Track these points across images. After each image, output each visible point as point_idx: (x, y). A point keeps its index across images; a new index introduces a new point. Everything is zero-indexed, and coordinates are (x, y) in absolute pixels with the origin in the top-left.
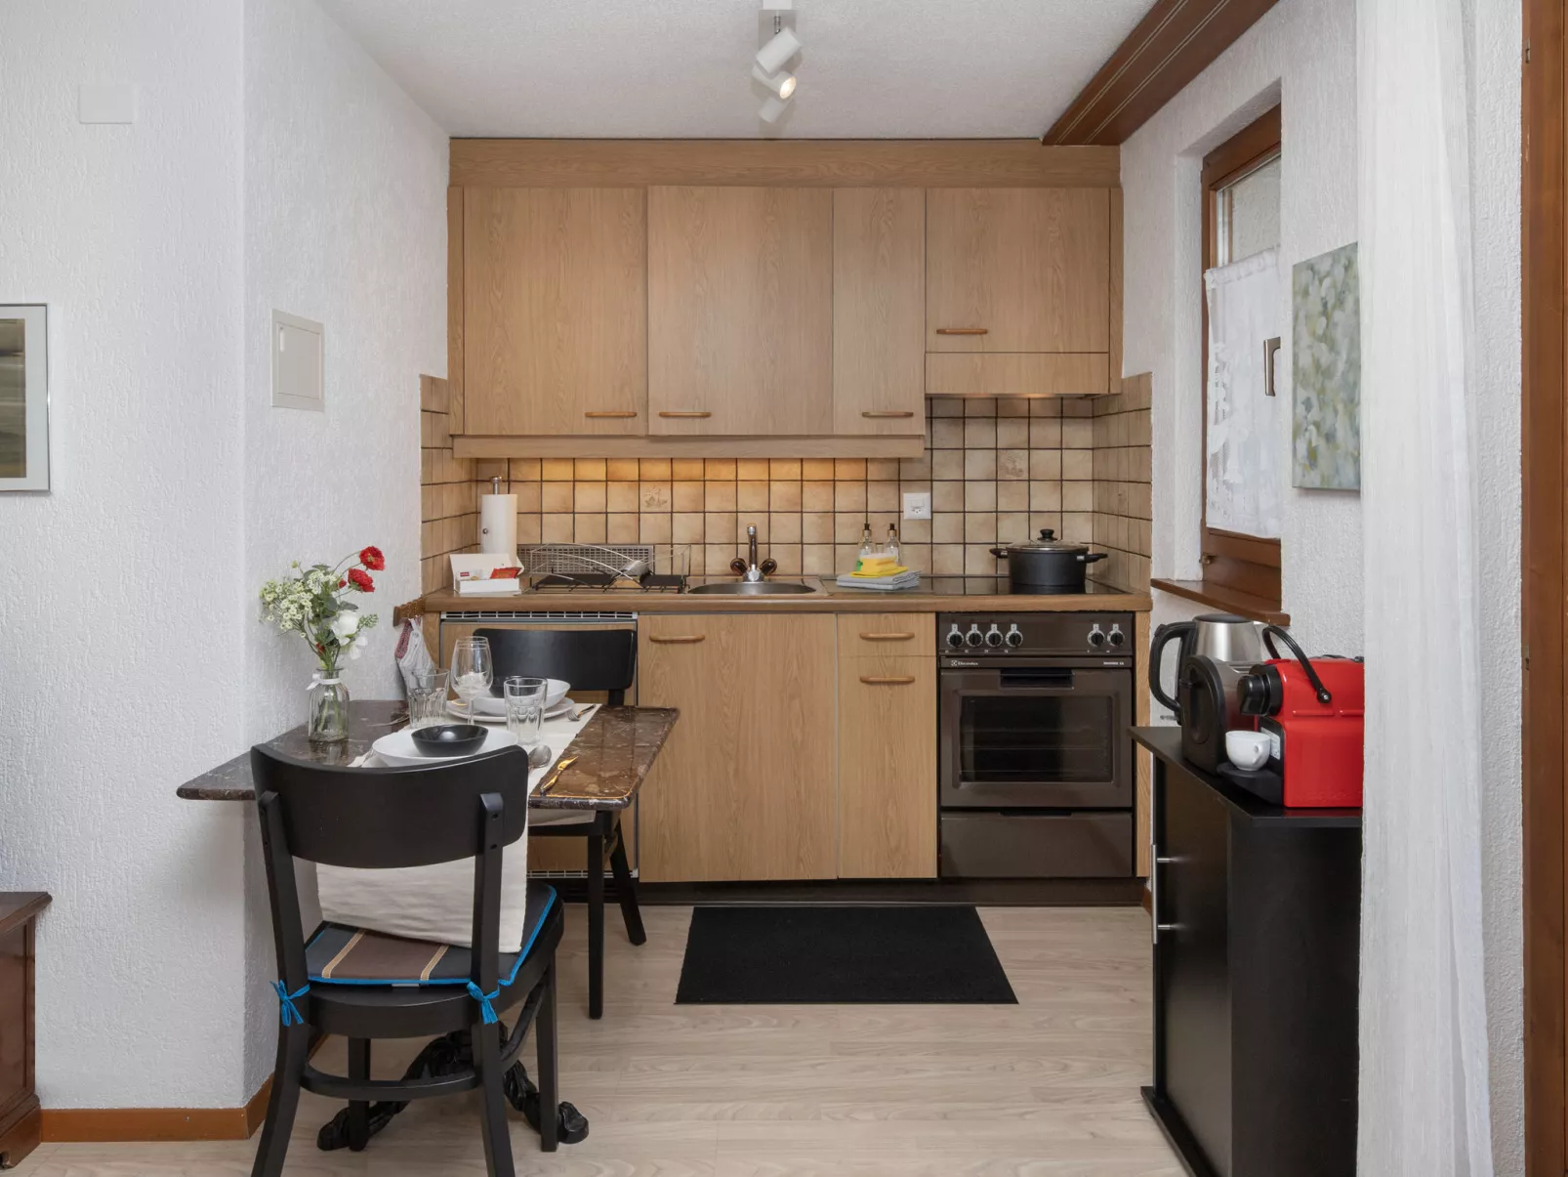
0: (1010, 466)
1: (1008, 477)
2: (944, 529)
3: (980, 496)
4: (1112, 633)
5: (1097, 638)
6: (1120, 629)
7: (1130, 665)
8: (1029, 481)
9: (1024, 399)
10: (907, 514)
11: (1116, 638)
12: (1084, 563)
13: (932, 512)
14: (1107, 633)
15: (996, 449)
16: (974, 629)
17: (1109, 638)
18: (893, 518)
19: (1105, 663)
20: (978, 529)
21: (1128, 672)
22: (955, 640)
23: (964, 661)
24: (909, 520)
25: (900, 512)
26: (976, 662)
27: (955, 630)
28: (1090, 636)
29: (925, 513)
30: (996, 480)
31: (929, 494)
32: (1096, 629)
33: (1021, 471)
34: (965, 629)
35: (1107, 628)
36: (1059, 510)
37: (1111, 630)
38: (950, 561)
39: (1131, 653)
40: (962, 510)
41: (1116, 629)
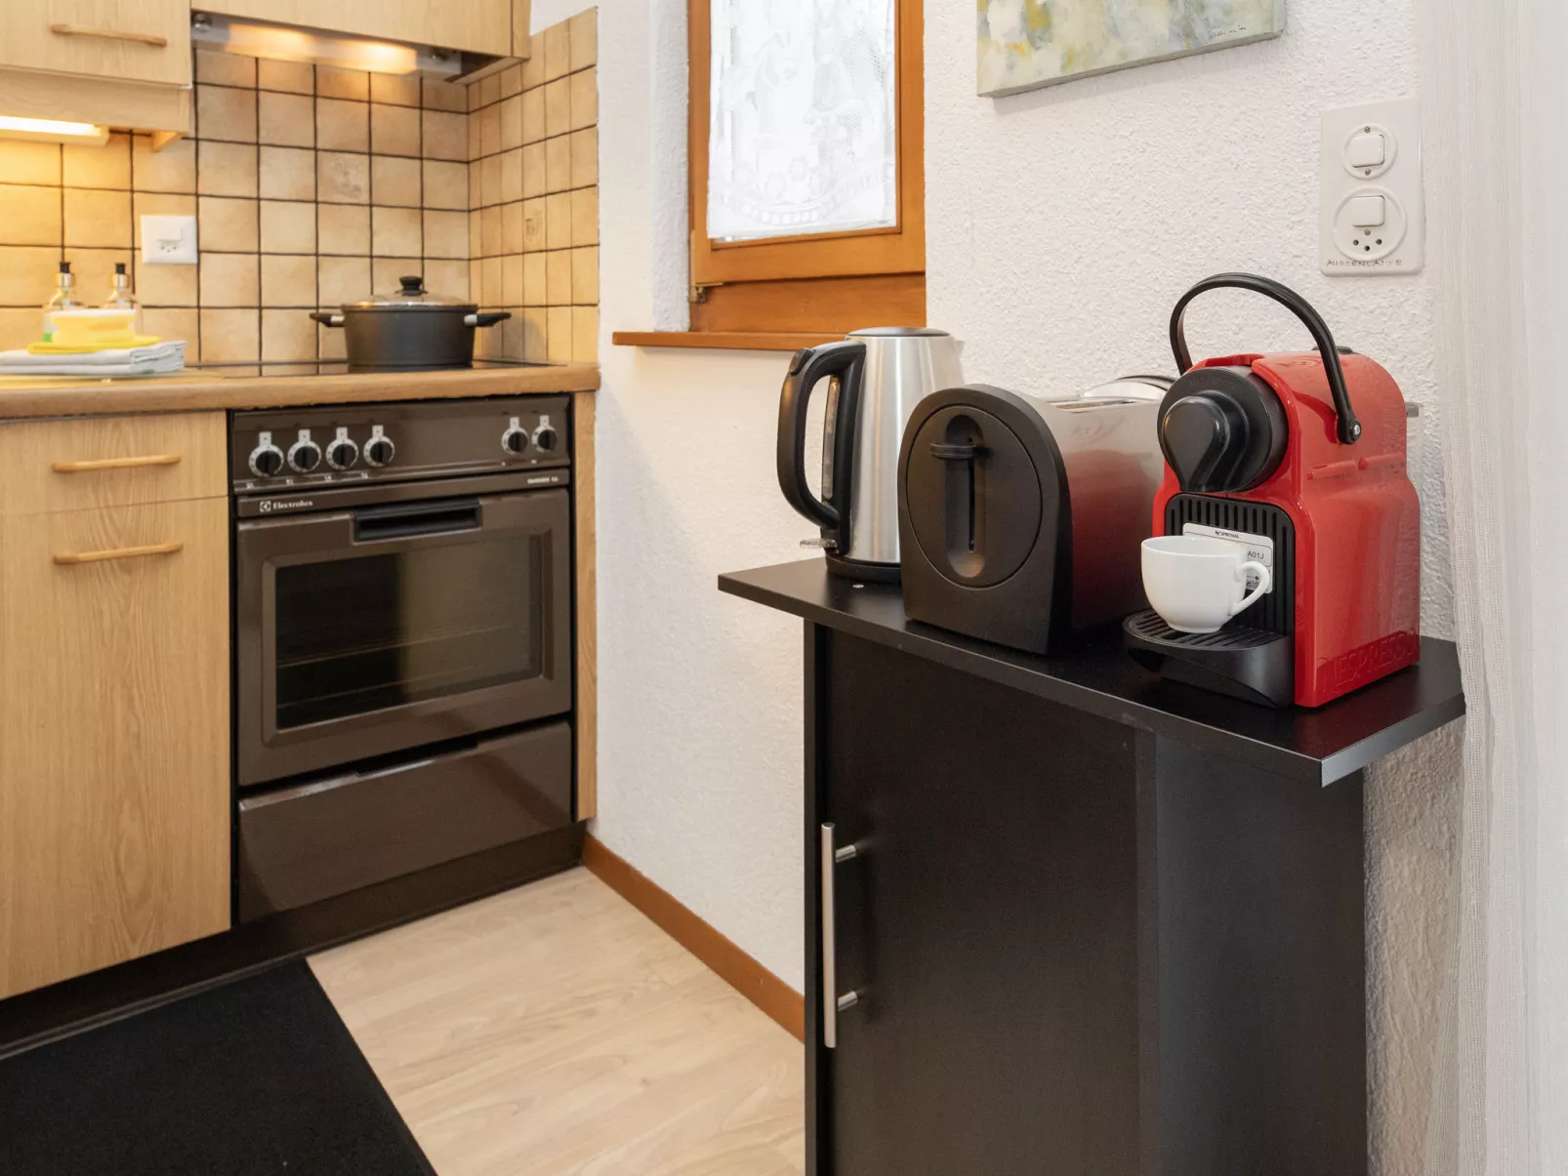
0: (340, 179)
1: (337, 198)
2: (223, 279)
3: (287, 227)
4: (540, 430)
5: (517, 441)
6: (551, 423)
7: (566, 481)
8: (371, 206)
9: (363, 71)
10: (149, 251)
11: (546, 439)
12: (471, 328)
13: (199, 252)
14: (531, 430)
15: (316, 149)
16: (305, 439)
17: (535, 439)
18: (124, 257)
19: (531, 481)
20: (285, 284)
21: (564, 493)
22: (266, 460)
23: (283, 501)
24: (151, 264)
25: (133, 249)
26: (306, 499)
27: (265, 444)
28: (506, 437)
29: (187, 253)
30: (316, 202)
31: (192, 219)
32: (515, 426)
33: (357, 189)
34: (284, 438)
35: (530, 424)
36: (419, 255)
37: (538, 425)
38: (233, 336)
39: (567, 461)
40: (255, 249)
41: (544, 424)
